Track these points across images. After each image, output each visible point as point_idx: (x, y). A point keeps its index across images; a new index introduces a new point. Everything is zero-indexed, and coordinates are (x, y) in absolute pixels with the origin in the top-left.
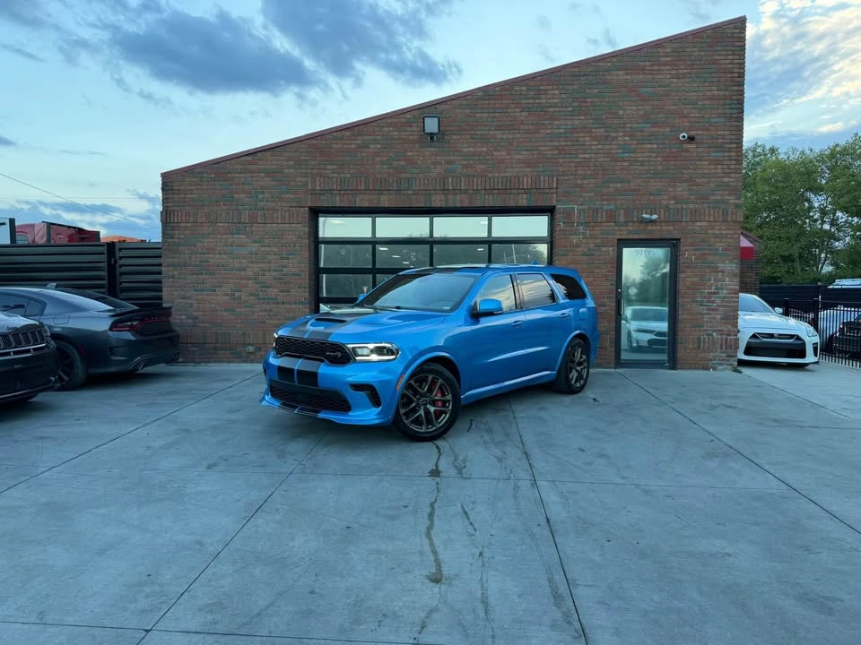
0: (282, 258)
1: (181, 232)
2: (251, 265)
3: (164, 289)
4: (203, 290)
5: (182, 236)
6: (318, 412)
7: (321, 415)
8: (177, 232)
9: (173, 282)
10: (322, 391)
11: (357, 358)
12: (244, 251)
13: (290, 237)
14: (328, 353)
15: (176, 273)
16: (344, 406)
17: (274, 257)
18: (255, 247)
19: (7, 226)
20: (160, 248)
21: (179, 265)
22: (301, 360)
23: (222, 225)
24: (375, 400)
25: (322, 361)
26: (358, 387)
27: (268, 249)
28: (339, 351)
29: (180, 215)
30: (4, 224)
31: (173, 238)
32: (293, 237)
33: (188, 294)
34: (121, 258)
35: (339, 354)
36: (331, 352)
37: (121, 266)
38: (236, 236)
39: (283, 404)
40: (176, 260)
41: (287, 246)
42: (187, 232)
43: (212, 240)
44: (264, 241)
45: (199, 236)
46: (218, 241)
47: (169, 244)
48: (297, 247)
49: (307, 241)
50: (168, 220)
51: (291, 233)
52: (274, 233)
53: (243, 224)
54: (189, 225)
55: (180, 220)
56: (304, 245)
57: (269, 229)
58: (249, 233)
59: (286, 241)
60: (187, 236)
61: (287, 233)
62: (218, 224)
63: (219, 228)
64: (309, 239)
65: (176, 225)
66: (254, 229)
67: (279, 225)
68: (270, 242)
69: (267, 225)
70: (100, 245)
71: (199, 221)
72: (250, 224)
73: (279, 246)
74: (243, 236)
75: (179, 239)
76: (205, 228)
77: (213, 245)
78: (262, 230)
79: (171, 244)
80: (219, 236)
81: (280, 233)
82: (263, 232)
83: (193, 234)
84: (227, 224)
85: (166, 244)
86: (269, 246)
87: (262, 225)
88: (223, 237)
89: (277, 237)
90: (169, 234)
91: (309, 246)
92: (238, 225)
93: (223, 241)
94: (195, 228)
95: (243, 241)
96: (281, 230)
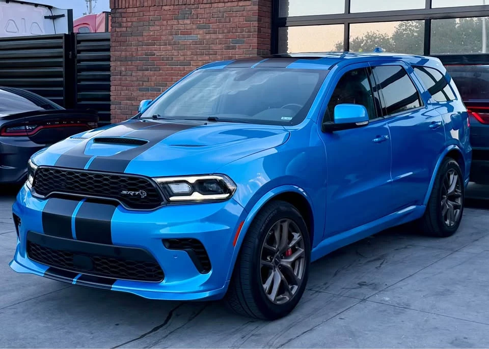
0: (228, 48)
1: (129, 20)
2: (195, 57)
3: (112, 88)
4: (148, 90)
5: (130, 24)
6: (112, 282)
7: (115, 287)
8: (125, 19)
9: (120, 80)
10: (117, 250)
11: (171, 199)
12: (189, 40)
13: (236, 20)
14: (125, 192)
15: (123, 69)
16: (153, 273)
17: (220, 46)
18: (199, 35)
19: (66, 19)
20: (108, 40)
21: (126, 59)
22: (80, 203)
23: (167, 8)
24: (202, 262)
25: (116, 204)
26: (174, 243)
27: (213, 36)
28: (142, 188)
30: (63, 16)
31: (120, 26)
32: (241, 19)
33: (135, 94)
34: (79, 52)
35: (144, 194)
36: (129, 190)
37: (79, 61)
38: (181, 22)
39: (50, 270)
40: (123, 53)
41: (234, 31)
42: (134, 19)
43: (158, 28)
44: (210, 26)
45: (146, 23)
46: (164, 28)
47: (117, 35)
48: (244, 33)
49: (256, 24)
50: (117, 5)
51: (239, 14)
52: (220, 15)
53: (189, 6)
54: (136, 10)
55: (127, 5)
56: (252, 30)
57: (215, 11)
58: (195, 17)
59: (233, 25)
60: (135, 24)
61: (234, 15)
62: (164, 7)
63: (165, 13)
64: (259, 20)
65: (124, 11)
66: (200, 11)
67: (226, 4)
68: (216, 27)
69: (213, 5)
70: (59, 37)
71: (146, 4)
72: (196, 5)
73: (226, 31)
74: (188, 22)
75: (127, 27)
76: (152, 13)
77: (158, 34)
78: (208, 11)
79: (119, 34)
80: (165, 22)
81: (227, 15)
82: (208, 15)
83: (139, 20)
84: (172, 6)
85: (115, 33)
86: (215, 33)
87: (208, 6)
88: (169, 23)
89: (223, 20)
90: (118, 23)
91: (259, 31)
92: (184, 6)
93: (169, 28)
94: (141, 13)
95: (188, 28)
96: (228, 10)
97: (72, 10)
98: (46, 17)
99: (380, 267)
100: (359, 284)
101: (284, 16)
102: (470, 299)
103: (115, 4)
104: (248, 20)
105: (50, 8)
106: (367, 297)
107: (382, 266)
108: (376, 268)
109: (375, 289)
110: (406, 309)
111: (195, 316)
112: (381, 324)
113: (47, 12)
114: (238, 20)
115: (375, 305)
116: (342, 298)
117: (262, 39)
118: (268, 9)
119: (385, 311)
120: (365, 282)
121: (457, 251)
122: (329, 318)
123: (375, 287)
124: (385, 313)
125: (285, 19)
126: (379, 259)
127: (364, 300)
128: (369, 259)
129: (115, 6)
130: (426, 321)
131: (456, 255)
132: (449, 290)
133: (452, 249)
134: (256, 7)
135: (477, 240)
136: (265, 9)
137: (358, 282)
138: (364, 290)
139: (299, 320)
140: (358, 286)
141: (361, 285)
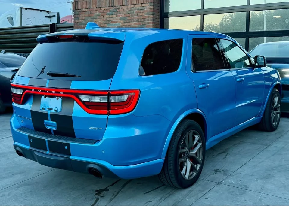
1: (83, 16)
5: (84, 18)
8: (81, 16)
12: (115, 26)
13: (141, 14)
18: (121, 23)
19: (56, 18)
20: (73, 27)
23: (103, 8)
29: (82, 4)
30: (55, 16)
31: (79, 19)
32: (144, 14)
38: (111, 16)
41: (140, 20)
42: (86, 15)
43: (99, 20)
44: (126, 18)
45: (92, 17)
46: (102, 20)
47: (77, 24)
48: (145, 22)
49: (152, 16)
50: (76, 8)
51: (142, 11)
52: (132, 12)
53: (115, 7)
54: (87, 10)
55: (82, 7)
56: (150, 20)
57: (129, 9)
58: (118, 13)
59: (139, 18)
60: (86, 18)
61: (140, 11)
62: (102, 8)
63: (102, 11)
64: (153, 14)
65: (80, 11)
66: (121, 10)
67: (135, 5)
68: (130, 18)
69: (128, 6)
70: (47, 26)
71: (92, 7)
72: (119, 7)
73: (135, 21)
74: (115, 16)
75: (82, 20)
76: (95, 12)
77: (99, 23)
78: (125, 10)
79: (78, 23)
80: (102, 17)
81: (136, 12)
82: (126, 12)
83: (89, 16)
84: (106, 8)
85: (76, 23)
86: (129, 22)
87: (125, 7)
88: (104, 17)
89: (134, 15)
90: (77, 17)
91: (153, 20)
92: (112, 8)
93: (104, 20)
94: (90, 12)
95: (115, 19)
96: (136, 9)
97: (59, 13)
98: (46, 17)
99: (226, 158)
100: (215, 171)
101: (167, 12)
102: (284, 181)
103: (75, 7)
104: (147, 14)
105: (48, 12)
106: (221, 181)
107: (227, 157)
108: (224, 158)
109: (225, 174)
110: (246, 190)
111: (115, 197)
112: (232, 203)
113: (47, 14)
114: (142, 14)
115: (226, 187)
116: (205, 181)
117: (155, 25)
118: (158, 8)
119: (233, 192)
120: (218, 169)
121: (269, 146)
122: (198, 198)
123: (225, 172)
124: (233, 194)
125: (168, 13)
126: (224, 152)
127: (219, 183)
128: (219, 152)
129: (75, 8)
130: (260, 200)
131: (269, 148)
132: (270, 175)
133: (266, 145)
134: (152, 7)
135: (279, 138)
136: (157, 8)
137: (214, 169)
138: (218, 175)
139: (180, 200)
140: (214, 172)
141: (216, 171)
